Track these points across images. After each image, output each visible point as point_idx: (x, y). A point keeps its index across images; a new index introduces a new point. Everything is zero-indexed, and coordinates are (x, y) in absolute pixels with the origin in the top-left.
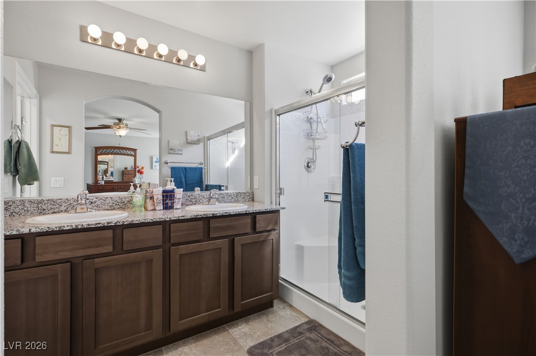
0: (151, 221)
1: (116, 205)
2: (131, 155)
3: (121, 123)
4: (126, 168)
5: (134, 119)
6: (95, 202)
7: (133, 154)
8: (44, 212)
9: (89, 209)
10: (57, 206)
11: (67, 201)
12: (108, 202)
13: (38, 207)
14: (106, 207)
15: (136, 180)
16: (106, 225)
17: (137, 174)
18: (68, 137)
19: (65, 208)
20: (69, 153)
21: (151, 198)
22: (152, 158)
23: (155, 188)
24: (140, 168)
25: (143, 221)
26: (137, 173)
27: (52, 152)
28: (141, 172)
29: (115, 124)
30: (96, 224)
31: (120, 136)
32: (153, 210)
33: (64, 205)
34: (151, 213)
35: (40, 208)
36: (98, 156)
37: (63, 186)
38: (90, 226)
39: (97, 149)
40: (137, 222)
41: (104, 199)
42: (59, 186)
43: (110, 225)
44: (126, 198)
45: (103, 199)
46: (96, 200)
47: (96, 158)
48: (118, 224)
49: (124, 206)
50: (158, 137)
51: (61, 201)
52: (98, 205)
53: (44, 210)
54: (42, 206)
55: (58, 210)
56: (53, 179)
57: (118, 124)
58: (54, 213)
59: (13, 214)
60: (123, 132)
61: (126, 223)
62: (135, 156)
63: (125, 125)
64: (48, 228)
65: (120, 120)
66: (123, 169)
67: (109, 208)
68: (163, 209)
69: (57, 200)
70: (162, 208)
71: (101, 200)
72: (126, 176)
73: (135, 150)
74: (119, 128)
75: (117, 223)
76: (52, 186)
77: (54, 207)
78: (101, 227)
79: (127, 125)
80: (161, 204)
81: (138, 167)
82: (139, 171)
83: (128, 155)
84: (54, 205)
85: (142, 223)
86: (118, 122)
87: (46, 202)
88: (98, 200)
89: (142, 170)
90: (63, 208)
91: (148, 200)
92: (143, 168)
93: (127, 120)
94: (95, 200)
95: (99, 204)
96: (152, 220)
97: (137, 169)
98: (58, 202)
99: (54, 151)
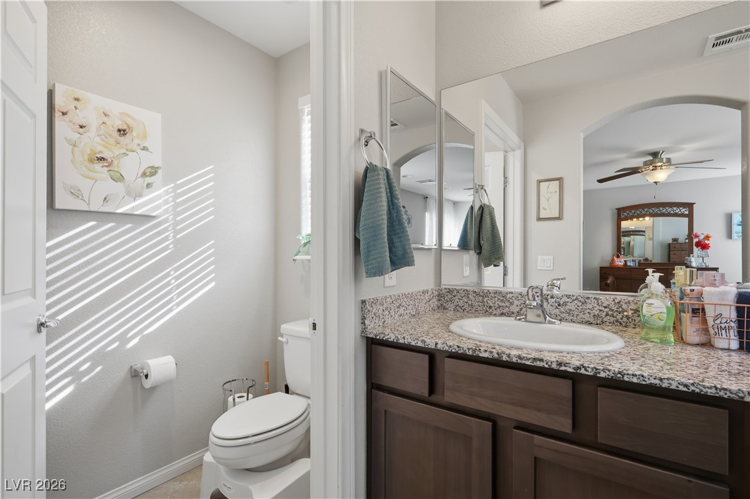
0: (681, 388)
1: (607, 315)
2: (683, 215)
3: (657, 160)
4: (675, 240)
5: (684, 146)
6: (565, 304)
7: (687, 213)
8: (491, 311)
9: (548, 318)
10: (507, 304)
11: (520, 296)
12: (590, 307)
13: (483, 302)
14: (587, 317)
15: (693, 259)
16: (554, 366)
17: (695, 249)
18: (558, 194)
19: (518, 309)
20: (559, 218)
21: (695, 311)
22: (729, 218)
23: (714, 285)
24: (702, 237)
25: (653, 381)
26: (695, 247)
27: (539, 219)
28: (703, 246)
29: (646, 164)
30: (535, 359)
31: (655, 182)
32: (702, 345)
33: (516, 302)
34: (694, 354)
35: (486, 303)
36: (622, 222)
37: (551, 268)
38: (523, 362)
39: (620, 211)
40: (635, 380)
41: (582, 300)
42: (547, 269)
43: (563, 368)
44: (629, 302)
45: (580, 299)
46: (567, 300)
47: (619, 226)
48: (583, 371)
49: (625, 319)
50: (739, 173)
51: (512, 295)
52: (571, 310)
53: (490, 307)
54: (488, 301)
55: (507, 309)
56: (540, 257)
57: (651, 163)
58: (502, 314)
59: (458, 307)
60: (661, 175)
61: (602, 375)
62: (690, 216)
63: (664, 161)
64: (458, 347)
65: (655, 155)
66: (671, 242)
67: (592, 320)
68: (741, 348)
69: (507, 293)
70: (735, 344)
71: (576, 302)
72: (676, 252)
73: (690, 206)
74: (653, 170)
75: (579, 368)
76: (539, 268)
77: (503, 304)
78: (543, 368)
79: (669, 160)
80: (733, 334)
81: (697, 236)
82: (699, 244)
83: (676, 215)
84: (502, 301)
85: (651, 385)
86: (651, 158)
87: (493, 295)
88: (570, 300)
89: (707, 242)
90: (515, 309)
91: (686, 317)
92: (707, 237)
93: (670, 150)
94: (565, 299)
95: (573, 308)
96: (686, 386)
97: (695, 240)
98: (509, 296)
99: (541, 217)
